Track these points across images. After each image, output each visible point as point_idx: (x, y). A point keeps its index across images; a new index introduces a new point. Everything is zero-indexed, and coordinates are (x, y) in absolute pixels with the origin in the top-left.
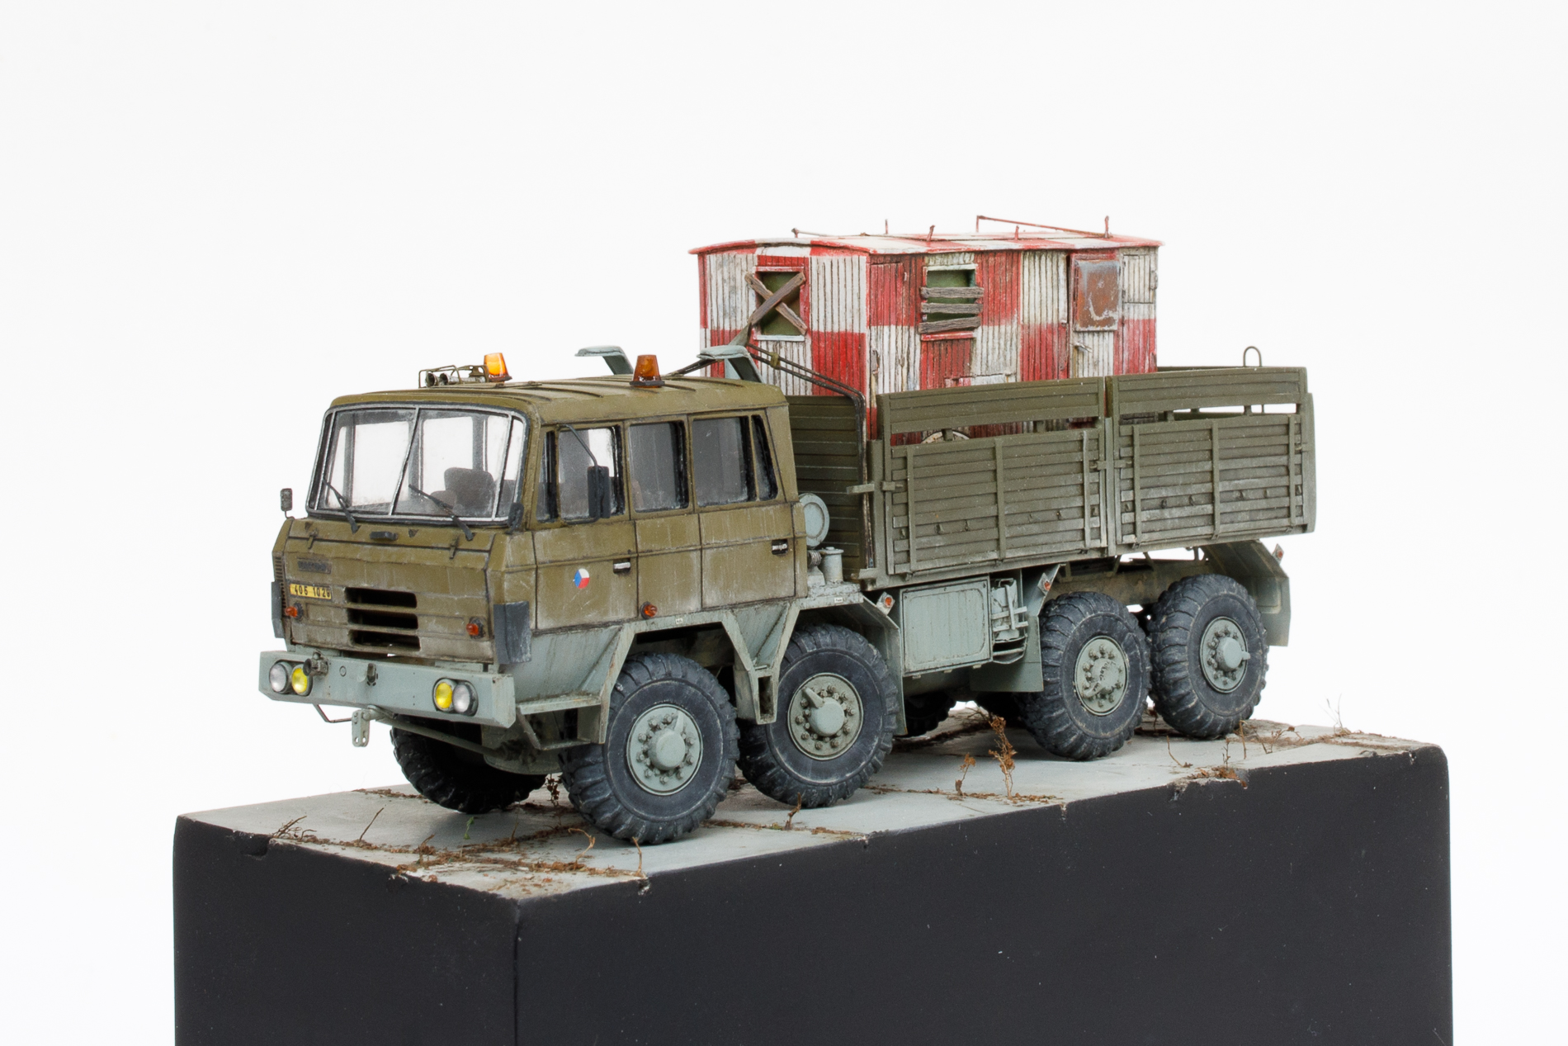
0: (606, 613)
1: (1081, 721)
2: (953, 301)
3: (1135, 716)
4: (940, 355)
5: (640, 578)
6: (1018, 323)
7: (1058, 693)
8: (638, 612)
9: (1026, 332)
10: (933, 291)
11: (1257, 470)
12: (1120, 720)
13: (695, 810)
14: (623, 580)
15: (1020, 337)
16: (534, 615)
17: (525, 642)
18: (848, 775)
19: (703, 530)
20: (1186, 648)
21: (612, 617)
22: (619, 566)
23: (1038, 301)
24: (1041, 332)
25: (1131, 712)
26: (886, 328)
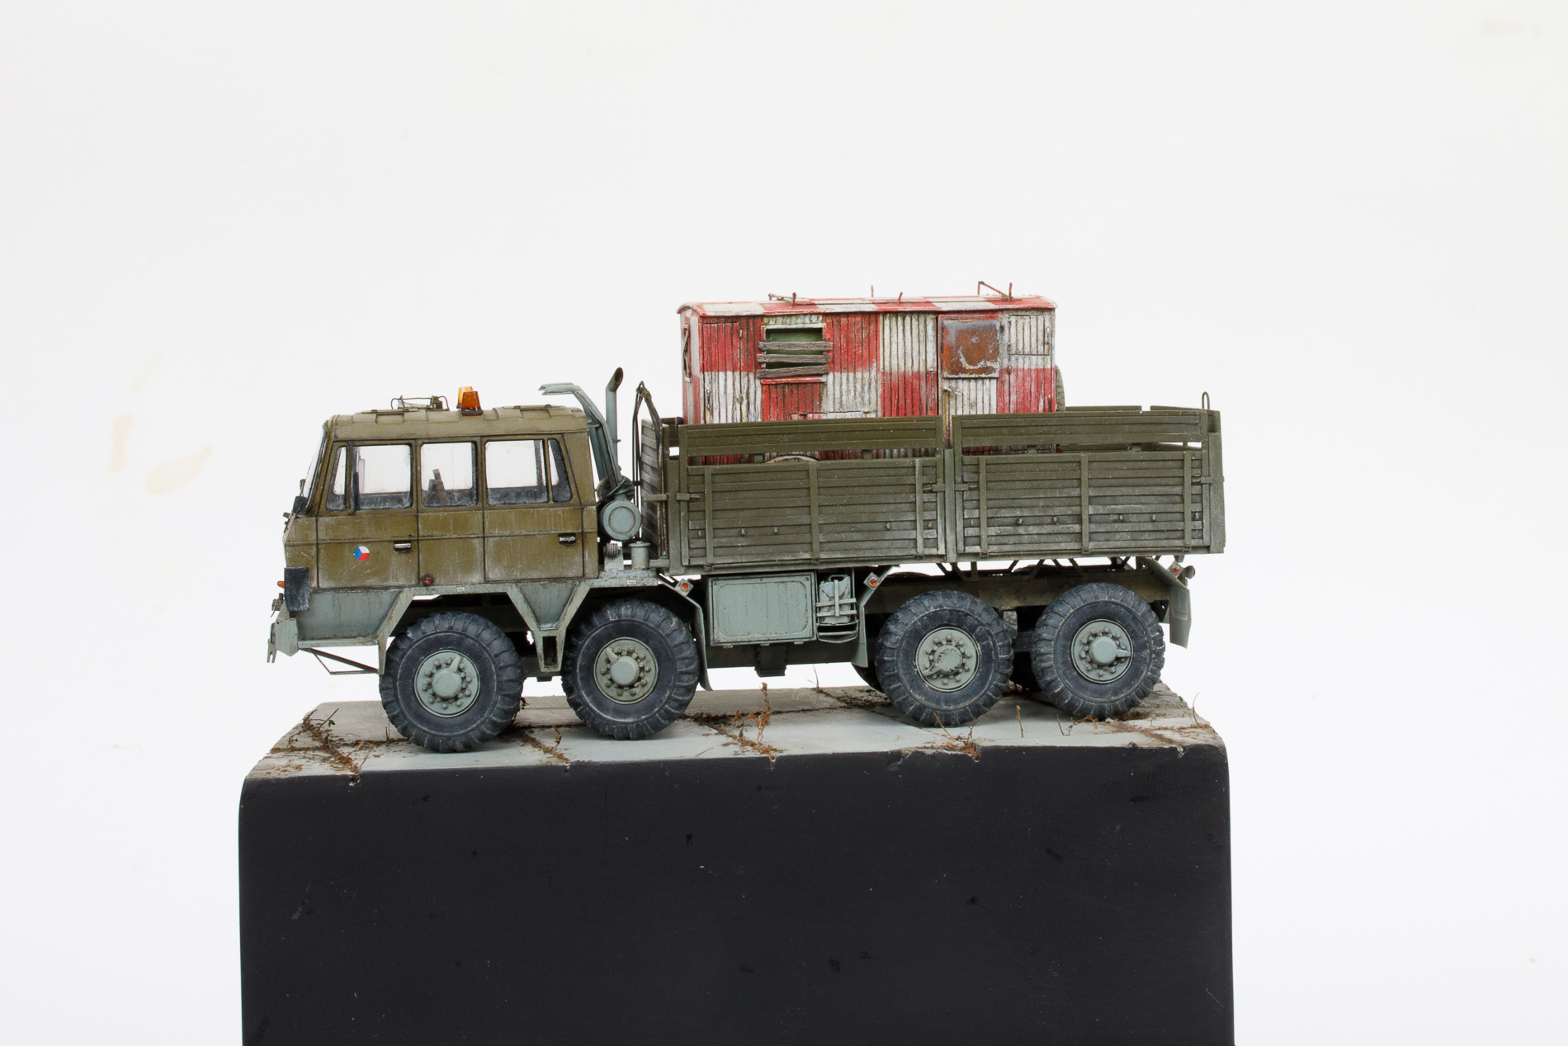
0: (386, 579)
1: (919, 695)
2: (795, 353)
3: (983, 694)
4: (784, 395)
5: (421, 556)
6: (878, 370)
7: (894, 670)
8: (419, 580)
9: (887, 378)
10: (771, 345)
11: (1142, 497)
12: (966, 697)
13: (471, 731)
14: (404, 557)
15: (880, 382)
16: (315, 577)
17: (303, 596)
18: (643, 717)
19: (487, 524)
20: (1053, 643)
21: (392, 582)
22: (398, 545)
23: (901, 352)
24: (905, 378)
25: (979, 692)
26: (722, 374)
